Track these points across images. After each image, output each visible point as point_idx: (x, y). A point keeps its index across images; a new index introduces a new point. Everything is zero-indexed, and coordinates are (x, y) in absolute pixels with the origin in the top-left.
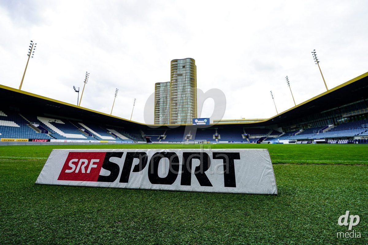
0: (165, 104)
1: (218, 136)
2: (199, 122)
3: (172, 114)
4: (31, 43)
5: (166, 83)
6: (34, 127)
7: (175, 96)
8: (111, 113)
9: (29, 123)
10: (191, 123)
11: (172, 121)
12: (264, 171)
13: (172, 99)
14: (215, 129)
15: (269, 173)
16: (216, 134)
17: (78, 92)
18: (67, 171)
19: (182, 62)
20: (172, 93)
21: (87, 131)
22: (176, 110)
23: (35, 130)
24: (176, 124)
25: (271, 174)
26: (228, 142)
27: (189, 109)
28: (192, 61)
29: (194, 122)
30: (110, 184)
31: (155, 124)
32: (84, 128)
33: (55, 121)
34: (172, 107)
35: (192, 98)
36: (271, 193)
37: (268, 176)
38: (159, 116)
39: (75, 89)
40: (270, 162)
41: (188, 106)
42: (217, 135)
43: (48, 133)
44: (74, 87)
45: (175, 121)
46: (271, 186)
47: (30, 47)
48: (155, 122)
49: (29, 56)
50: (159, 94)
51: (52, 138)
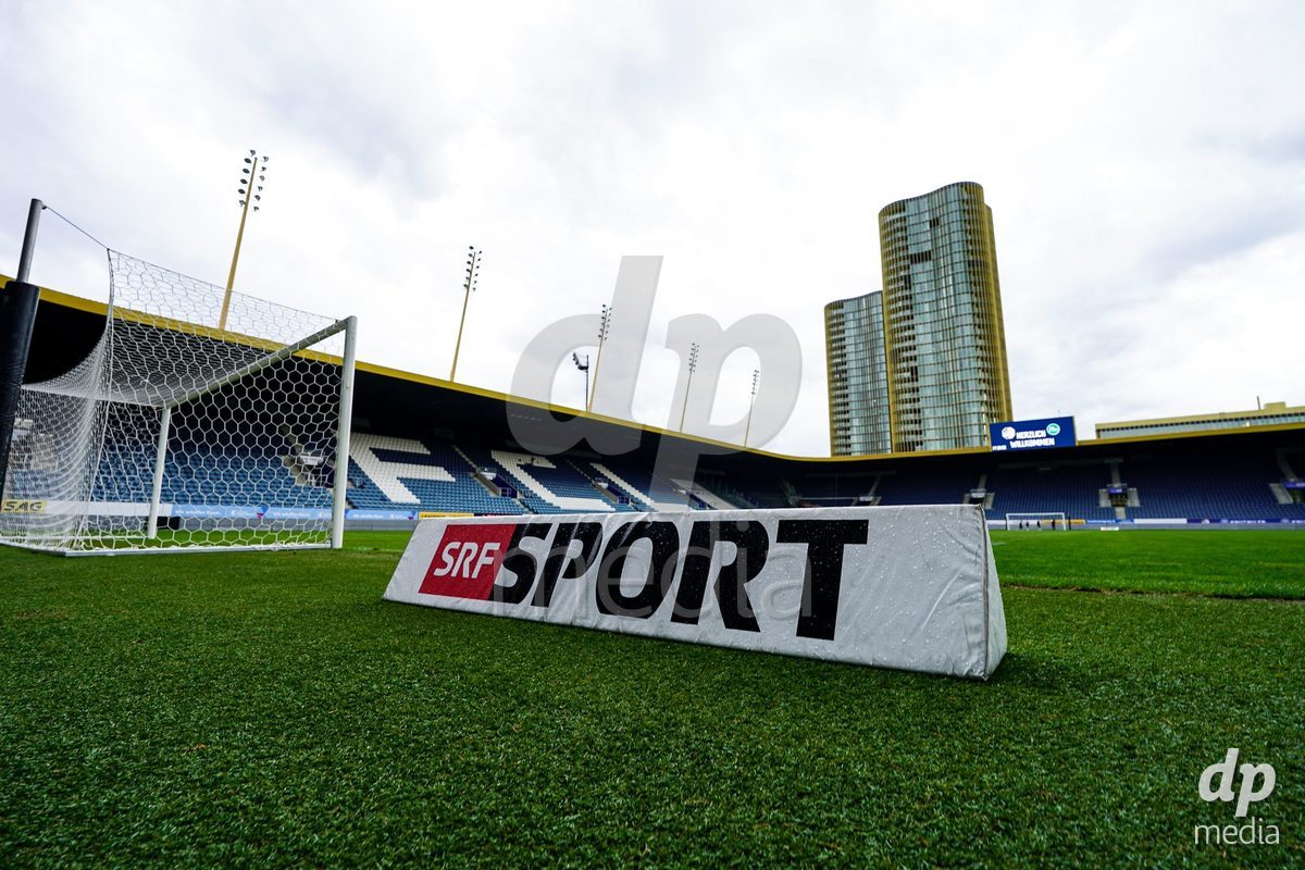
0: (868, 378)
1: (1125, 495)
2: (1020, 435)
3: (899, 413)
4: (471, 252)
5: (866, 296)
6: (483, 479)
7: (907, 344)
8: (680, 423)
9: (474, 470)
10: (987, 443)
11: (902, 439)
12: (948, 587)
13: (895, 356)
14: (1109, 465)
15: (967, 594)
16: (1117, 487)
17: (586, 368)
18: (439, 572)
19: (925, 205)
20: (893, 332)
21: (613, 489)
22: (916, 396)
23: (487, 489)
24: (919, 452)
25: (972, 600)
26: (1184, 521)
27: (972, 385)
28: (970, 194)
29: (997, 437)
30: (513, 608)
31: (834, 454)
32: (606, 479)
33: (533, 460)
34: (899, 386)
35: (981, 342)
36: (957, 672)
37: (958, 608)
38: (848, 425)
39: (577, 363)
40: (976, 554)
41: (967, 375)
42: (1120, 491)
43: (515, 497)
44: (574, 355)
45: (912, 438)
46: (965, 644)
47: (469, 263)
48: (834, 446)
49: (467, 287)
50: (843, 343)
51: (527, 510)
